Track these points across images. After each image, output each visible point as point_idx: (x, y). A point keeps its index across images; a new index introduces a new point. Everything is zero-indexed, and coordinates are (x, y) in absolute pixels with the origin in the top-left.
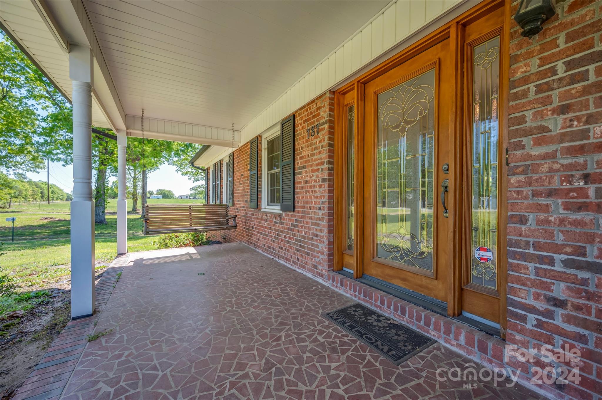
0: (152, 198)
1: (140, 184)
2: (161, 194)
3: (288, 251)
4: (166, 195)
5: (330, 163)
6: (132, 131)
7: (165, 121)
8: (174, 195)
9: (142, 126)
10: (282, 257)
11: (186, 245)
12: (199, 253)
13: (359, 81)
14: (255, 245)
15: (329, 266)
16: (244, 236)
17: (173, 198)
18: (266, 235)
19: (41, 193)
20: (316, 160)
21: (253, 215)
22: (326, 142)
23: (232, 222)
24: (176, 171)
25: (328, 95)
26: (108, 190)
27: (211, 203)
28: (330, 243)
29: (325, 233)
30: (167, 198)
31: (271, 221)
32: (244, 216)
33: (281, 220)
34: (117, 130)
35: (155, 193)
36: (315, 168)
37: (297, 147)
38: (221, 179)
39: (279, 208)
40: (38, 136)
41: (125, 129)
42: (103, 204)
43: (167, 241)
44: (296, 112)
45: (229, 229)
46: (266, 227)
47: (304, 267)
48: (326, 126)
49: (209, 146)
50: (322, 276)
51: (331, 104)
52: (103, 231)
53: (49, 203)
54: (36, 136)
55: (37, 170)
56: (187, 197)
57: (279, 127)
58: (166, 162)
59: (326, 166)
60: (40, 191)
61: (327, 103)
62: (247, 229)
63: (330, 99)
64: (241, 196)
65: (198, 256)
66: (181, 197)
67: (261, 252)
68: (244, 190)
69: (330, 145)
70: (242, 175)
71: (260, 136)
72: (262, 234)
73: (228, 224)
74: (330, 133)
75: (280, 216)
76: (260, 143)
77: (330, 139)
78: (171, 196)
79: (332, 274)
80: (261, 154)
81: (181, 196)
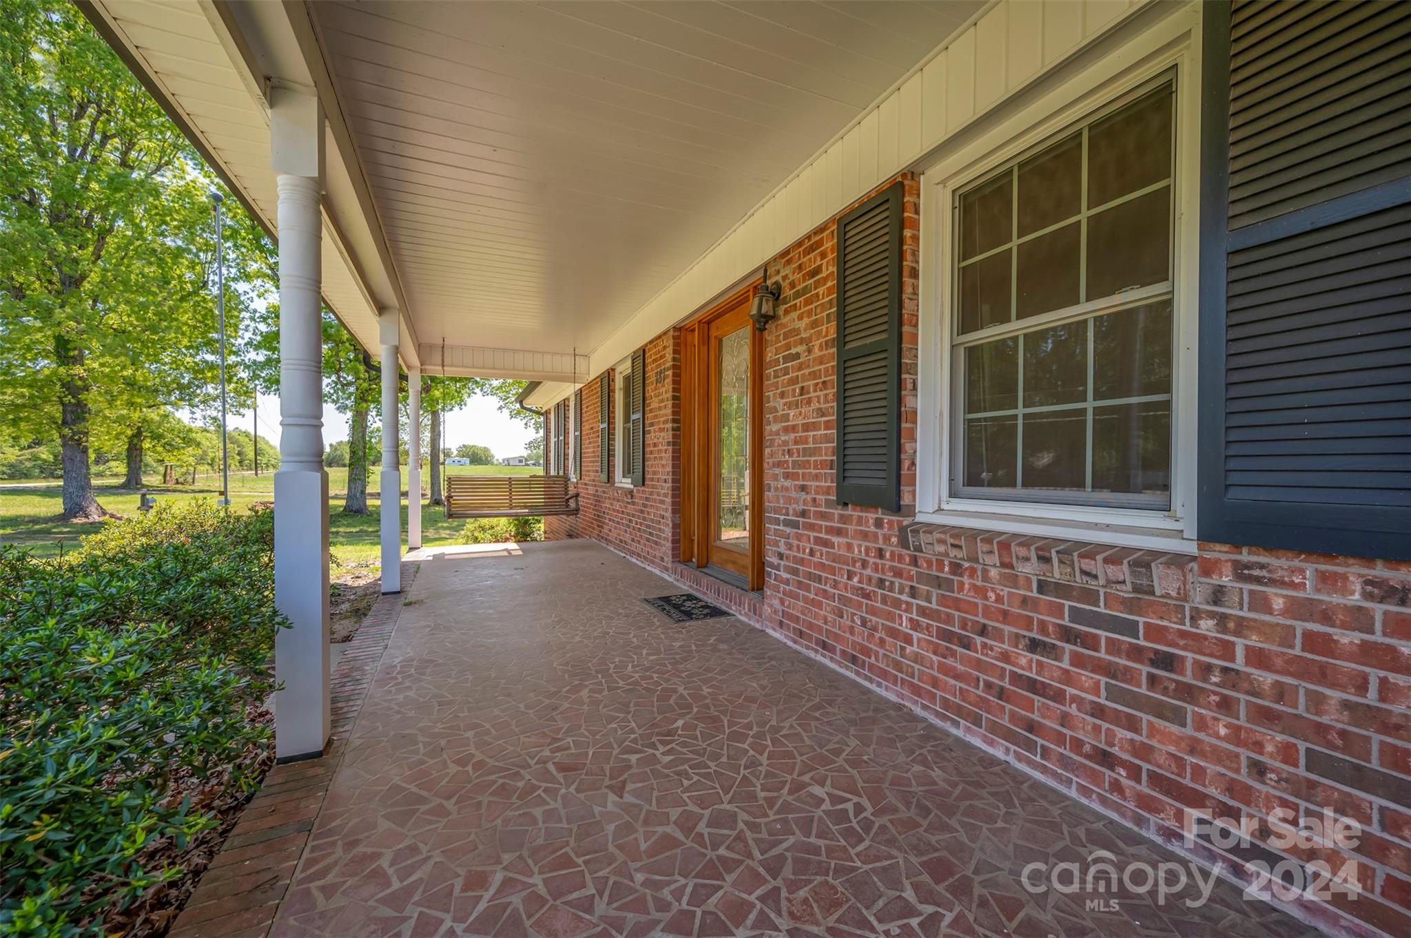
0: (449, 464)
1: (426, 436)
2: (468, 456)
3: (639, 542)
4: (477, 457)
5: (674, 421)
6: (427, 367)
7: (473, 348)
8: (493, 457)
9: (443, 361)
10: (633, 553)
11: (506, 540)
12: (522, 550)
13: (699, 322)
14: (606, 540)
15: (674, 556)
16: (594, 529)
17: (492, 464)
18: (618, 523)
19: (239, 454)
20: (663, 416)
21: (604, 492)
22: (670, 394)
23: (572, 504)
24: (500, 408)
25: (671, 332)
26: (370, 448)
27: (552, 473)
28: (675, 526)
29: (669, 514)
30: (479, 464)
31: (623, 501)
32: (594, 495)
33: (632, 498)
34: (409, 367)
35: (455, 453)
36: (662, 426)
37: (647, 395)
38: (566, 433)
39: (629, 480)
40: (255, 350)
41: (418, 364)
42: (362, 477)
43: (476, 534)
44: (646, 345)
45: (568, 515)
46: (618, 511)
47: (653, 562)
48: (670, 373)
49: (539, 383)
50: (666, 569)
51: (675, 345)
52: (365, 528)
53: (256, 474)
54: (251, 350)
55: (242, 410)
56: (520, 461)
57: (629, 363)
58: (477, 390)
59: (670, 425)
60: (237, 449)
61: (671, 342)
62: (598, 516)
63: (674, 338)
64: (591, 462)
65: (520, 553)
66: (507, 462)
67: (612, 549)
68: (594, 452)
69: (674, 398)
70: (592, 428)
71: (613, 370)
72: (613, 521)
73: (567, 506)
74: (674, 382)
75: (631, 492)
76: (613, 380)
77: (674, 390)
78: (486, 459)
79: (680, 567)
80: (614, 397)
81: (508, 460)
